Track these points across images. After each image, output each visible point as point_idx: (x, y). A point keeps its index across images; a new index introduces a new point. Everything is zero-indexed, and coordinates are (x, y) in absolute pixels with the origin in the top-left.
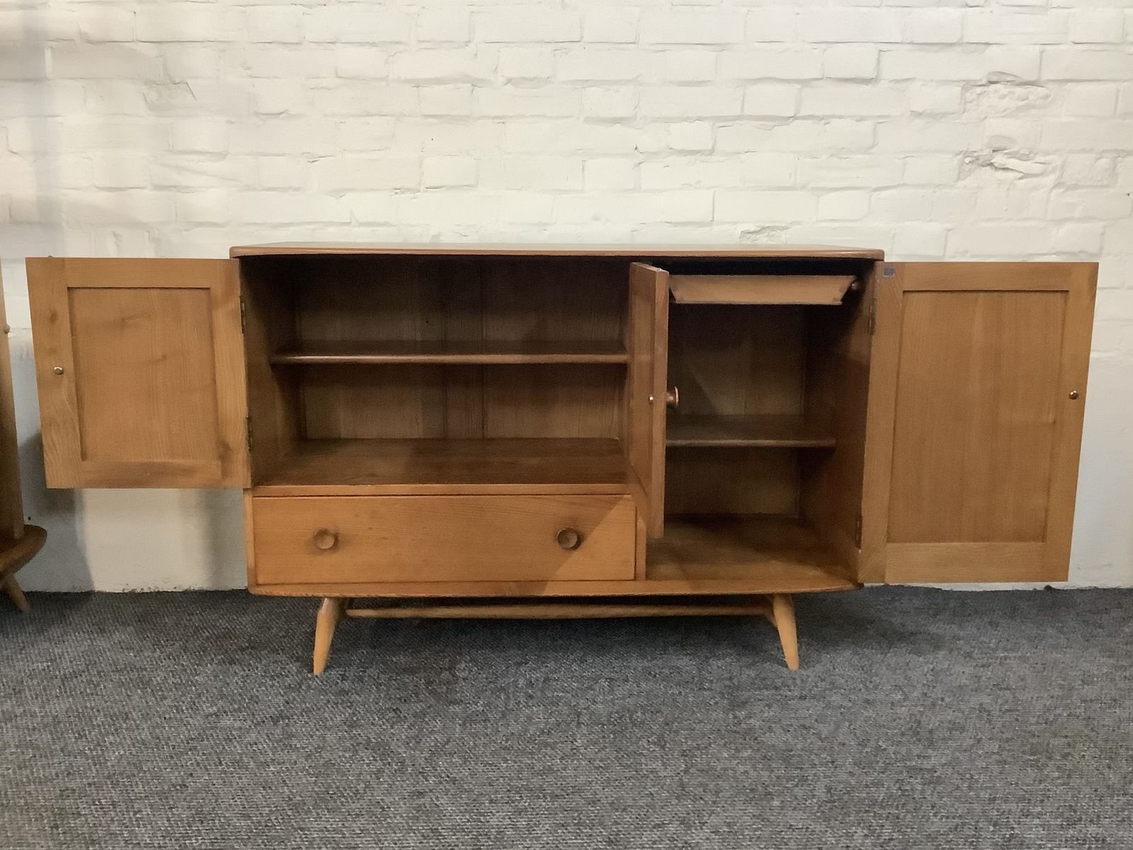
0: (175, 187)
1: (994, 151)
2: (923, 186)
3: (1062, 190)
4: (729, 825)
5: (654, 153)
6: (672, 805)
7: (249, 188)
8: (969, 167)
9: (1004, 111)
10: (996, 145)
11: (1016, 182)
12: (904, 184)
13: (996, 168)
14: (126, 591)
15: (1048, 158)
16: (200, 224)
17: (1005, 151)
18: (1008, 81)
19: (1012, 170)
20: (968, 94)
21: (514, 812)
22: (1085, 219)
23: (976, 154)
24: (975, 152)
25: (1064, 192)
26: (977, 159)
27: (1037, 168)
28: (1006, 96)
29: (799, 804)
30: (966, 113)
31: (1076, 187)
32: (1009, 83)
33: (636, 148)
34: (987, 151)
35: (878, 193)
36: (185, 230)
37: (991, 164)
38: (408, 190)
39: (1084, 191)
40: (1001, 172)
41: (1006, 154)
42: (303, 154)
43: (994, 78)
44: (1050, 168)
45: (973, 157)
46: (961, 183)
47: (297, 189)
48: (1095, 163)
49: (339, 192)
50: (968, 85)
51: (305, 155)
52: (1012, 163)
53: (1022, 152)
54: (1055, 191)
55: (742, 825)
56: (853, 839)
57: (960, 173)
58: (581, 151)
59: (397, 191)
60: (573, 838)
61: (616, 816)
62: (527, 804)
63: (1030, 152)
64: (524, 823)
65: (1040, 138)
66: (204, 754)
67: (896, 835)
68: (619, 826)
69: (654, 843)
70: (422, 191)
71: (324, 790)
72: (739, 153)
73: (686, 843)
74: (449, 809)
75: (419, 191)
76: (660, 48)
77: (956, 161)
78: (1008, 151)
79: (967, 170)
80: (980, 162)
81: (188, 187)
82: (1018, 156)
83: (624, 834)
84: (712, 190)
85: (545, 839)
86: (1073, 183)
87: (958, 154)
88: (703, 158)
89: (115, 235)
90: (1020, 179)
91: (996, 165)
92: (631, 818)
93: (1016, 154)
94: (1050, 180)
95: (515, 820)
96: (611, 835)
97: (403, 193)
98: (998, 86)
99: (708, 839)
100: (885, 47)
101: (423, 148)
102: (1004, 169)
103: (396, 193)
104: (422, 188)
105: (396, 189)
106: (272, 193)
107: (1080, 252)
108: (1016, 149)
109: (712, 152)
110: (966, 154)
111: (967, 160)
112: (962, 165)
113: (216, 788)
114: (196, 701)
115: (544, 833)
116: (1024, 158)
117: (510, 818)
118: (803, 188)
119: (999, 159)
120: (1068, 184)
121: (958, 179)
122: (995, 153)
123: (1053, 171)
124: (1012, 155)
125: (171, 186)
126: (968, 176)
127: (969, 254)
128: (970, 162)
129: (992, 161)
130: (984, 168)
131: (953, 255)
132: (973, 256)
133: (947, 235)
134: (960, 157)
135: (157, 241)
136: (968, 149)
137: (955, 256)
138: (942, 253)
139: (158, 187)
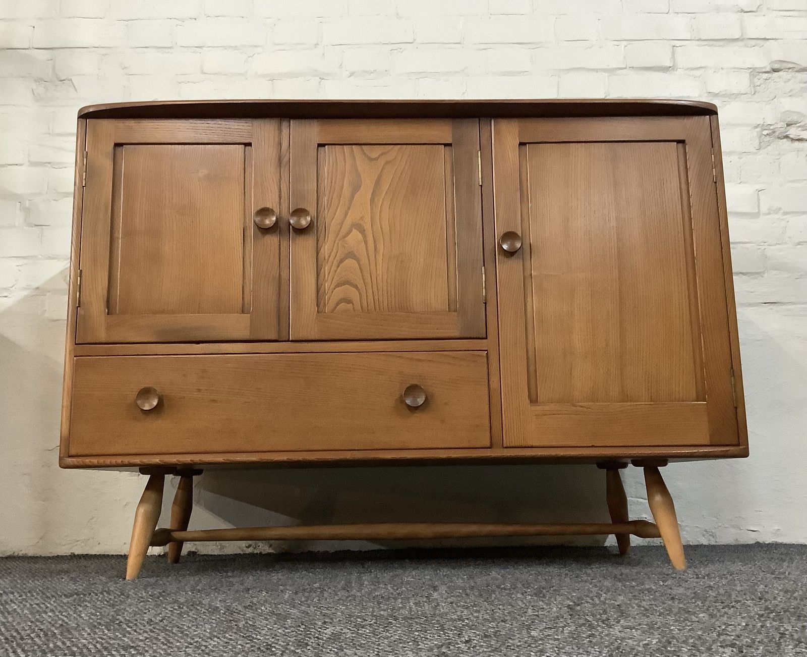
0: (49, 163)
1: (788, 125)
8: (767, 138)
9: (789, 92)
10: (789, 120)
13: (793, 140)
17: (798, 125)
18: (790, 68)
20: (756, 80)
23: (771, 128)
24: (771, 125)
26: (774, 132)
28: (790, 80)
30: (756, 94)
32: (790, 70)
34: (782, 125)
36: (54, 200)
37: (787, 137)
40: (797, 143)
41: (799, 127)
43: (776, 66)
45: (769, 129)
46: (763, 151)
50: (754, 72)
57: (760, 143)
76: (482, 46)
77: (755, 133)
78: (800, 124)
79: (766, 140)
80: (777, 134)
81: (61, 163)
87: (756, 127)
91: (791, 136)
98: (781, 73)
100: (678, 43)
102: (799, 140)
110: (764, 127)
111: (765, 132)
112: (761, 137)
119: (793, 132)
121: (760, 147)
122: (788, 128)
124: (805, 128)
125: (46, 163)
126: (769, 145)
127: (782, 211)
128: (767, 134)
129: (787, 133)
130: (782, 141)
131: (767, 212)
132: (786, 213)
133: (758, 194)
134: (758, 129)
135: (27, 211)
136: (764, 122)
137: (769, 214)
138: (757, 211)
139: (34, 164)
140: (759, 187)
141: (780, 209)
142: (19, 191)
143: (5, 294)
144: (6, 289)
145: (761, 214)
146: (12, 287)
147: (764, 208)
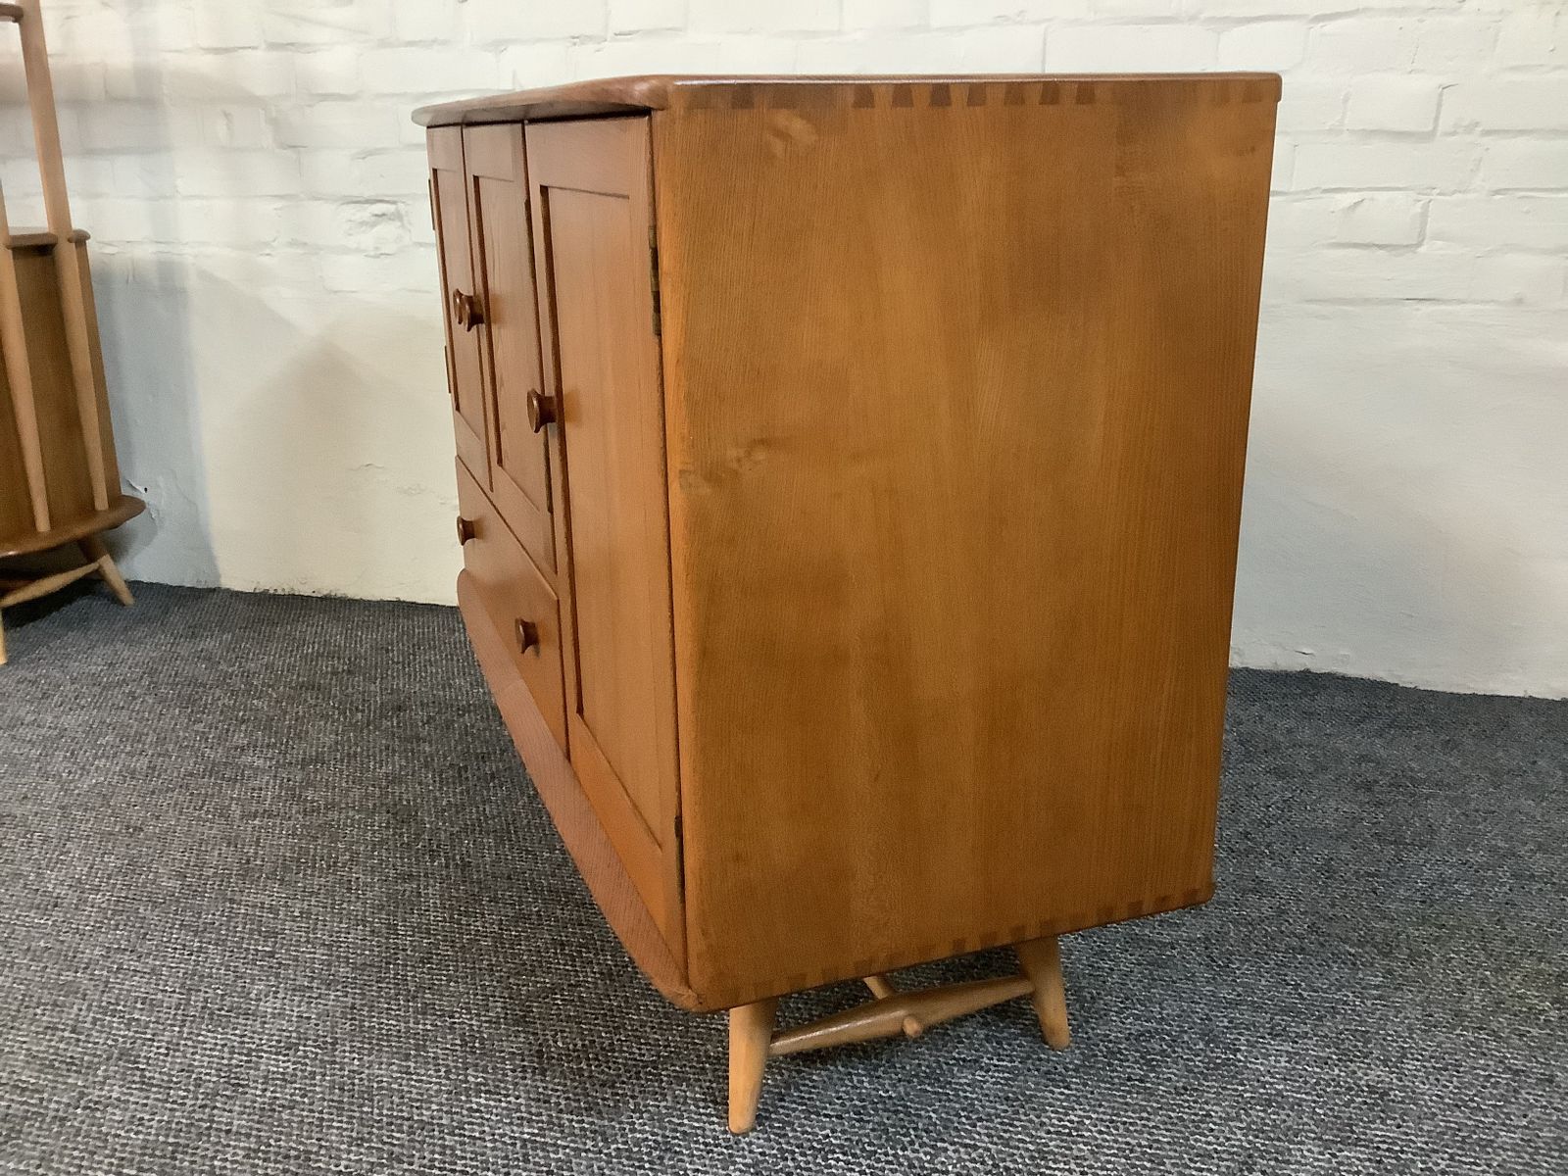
0: (292, 44)
7: (383, 44)
14: (257, 591)
16: (326, 97)
35: (1321, 24)
36: (309, 106)
38: (590, 38)
47: (444, 43)
49: (499, 45)
59: (575, 40)
70: (609, 39)
75: (606, 40)
81: (308, 45)
84: (1043, 25)
89: (226, 115)
97: (583, 44)
103: (575, 44)
104: (609, 35)
105: (574, 38)
106: (412, 49)
118: (1192, 19)
125: (288, 44)
127: (1480, 129)
131: (1453, 130)
132: (1487, 133)
133: (1441, 95)
135: (274, 123)
137: (1454, 133)
138: (1430, 128)
139: (273, 46)
140: (1445, 80)
141: (1477, 124)
142: (260, 90)
143: (268, 251)
144: (266, 244)
145: (1438, 134)
146: (274, 241)
147: (1445, 123)
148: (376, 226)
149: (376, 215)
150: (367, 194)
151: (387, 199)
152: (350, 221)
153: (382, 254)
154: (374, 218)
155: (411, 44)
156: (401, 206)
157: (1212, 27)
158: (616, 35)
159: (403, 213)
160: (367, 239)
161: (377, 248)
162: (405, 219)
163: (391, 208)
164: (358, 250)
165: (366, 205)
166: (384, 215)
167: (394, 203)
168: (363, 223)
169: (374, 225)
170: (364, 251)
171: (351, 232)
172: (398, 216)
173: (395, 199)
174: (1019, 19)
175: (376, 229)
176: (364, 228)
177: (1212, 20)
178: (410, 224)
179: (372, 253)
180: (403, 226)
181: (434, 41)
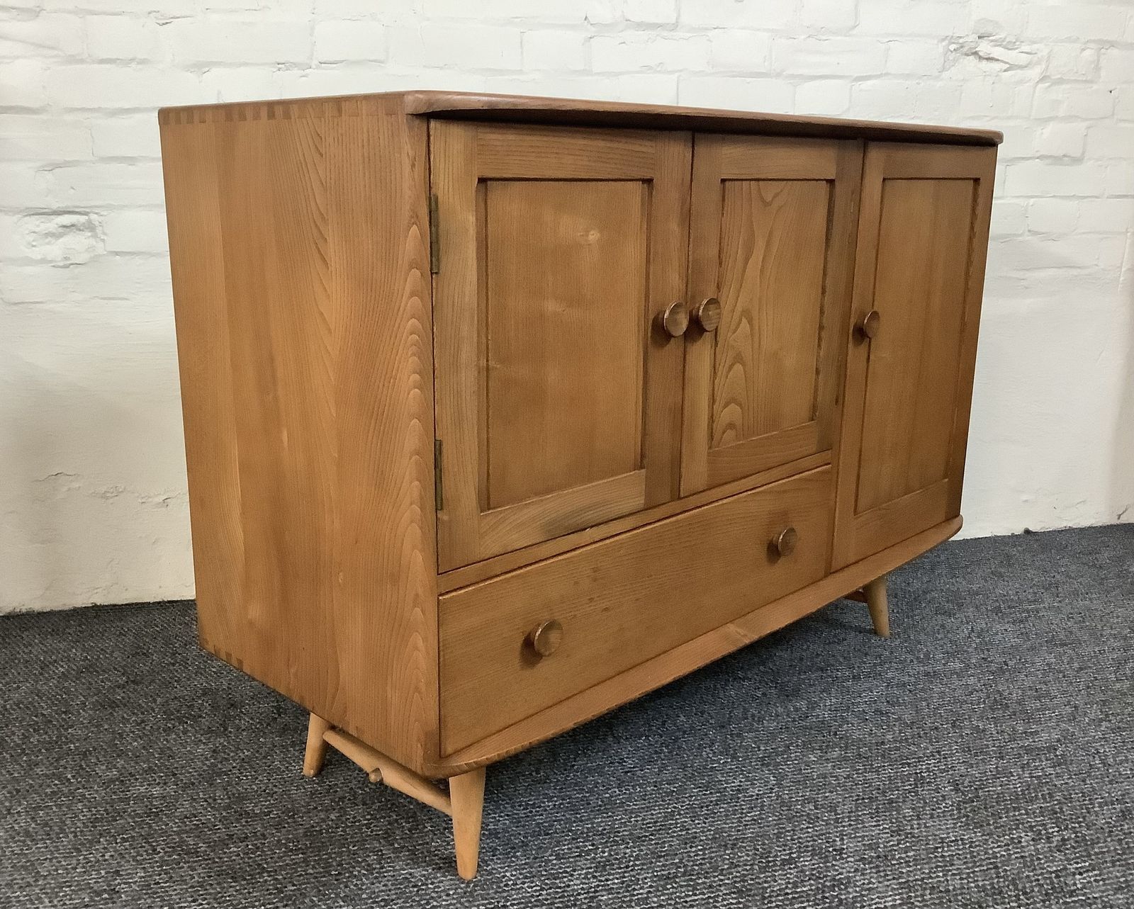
1: (979, 37)
2: (908, 76)
3: (1047, 84)
4: (870, 847)
5: (606, 25)
6: (788, 831)
7: (73, 60)
8: (954, 55)
10: (982, 31)
11: (1000, 74)
12: (887, 74)
13: (981, 58)
15: (1035, 46)
17: (991, 38)
19: (998, 60)
21: (596, 867)
22: (1069, 118)
23: (961, 41)
24: (961, 37)
25: (1049, 87)
26: (962, 47)
27: (1024, 59)
29: (933, 810)
31: (1060, 81)
33: (586, 18)
34: (974, 37)
35: (860, 83)
37: (976, 53)
38: (295, 65)
39: (1068, 86)
40: (984, 62)
41: (992, 41)
42: (149, 13)
44: (1035, 58)
45: (958, 43)
46: (946, 75)
47: (143, 62)
48: (1081, 53)
49: (200, 67)
51: (151, 15)
52: (997, 52)
53: (1008, 40)
54: (1040, 85)
55: (885, 847)
56: (1023, 847)
57: (945, 62)
58: (519, 20)
59: (280, 66)
60: (691, 893)
61: (728, 855)
62: (606, 854)
63: (1017, 41)
64: (616, 881)
65: (1027, 22)
66: (124, 840)
67: (1066, 834)
68: (740, 869)
69: (795, 885)
70: (314, 67)
71: (322, 870)
72: (707, 29)
73: (834, 880)
74: (508, 874)
75: (311, 67)
77: (941, 47)
78: (994, 38)
79: (951, 58)
80: (965, 49)
82: (1004, 43)
83: (752, 879)
84: (677, 75)
85: (655, 899)
86: (1059, 76)
87: (943, 40)
88: (665, 34)
90: (1005, 71)
91: (981, 54)
92: (748, 855)
93: (1003, 41)
94: (1035, 73)
95: (603, 879)
96: (735, 882)
97: (290, 69)
99: (856, 870)
101: (314, 9)
102: (988, 59)
103: (280, 69)
104: (314, 63)
105: (279, 63)
106: (108, 66)
107: (1064, 156)
108: (1002, 36)
109: (675, 27)
110: (952, 40)
111: (952, 47)
112: (946, 52)
113: (162, 887)
114: (83, 763)
115: (649, 892)
116: (1010, 46)
117: (594, 877)
118: (778, 75)
119: (984, 48)
120: (1053, 78)
121: (944, 69)
122: (980, 40)
123: (1038, 63)
124: (998, 43)
126: (953, 66)
128: (954, 50)
129: (977, 49)
130: (968, 58)
134: (944, 44)
136: (953, 33)
148: (62, 237)
149: (64, 226)
150: (55, 206)
151: (77, 210)
152: (34, 232)
153: (72, 264)
154: (61, 230)
155: (102, 61)
156: (93, 217)
157: (792, 81)
158: (321, 63)
159: (97, 223)
160: (55, 250)
161: (66, 259)
162: (99, 230)
163: (83, 219)
164: (44, 261)
165: (52, 217)
166: (73, 225)
167: (86, 214)
168: (48, 235)
169: (60, 236)
170: (51, 261)
171: (34, 244)
172: (90, 227)
173: (87, 210)
174: (659, 69)
175: (61, 240)
176: (50, 239)
177: (793, 76)
178: (105, 234)
179: (61, 264)
180: (95, 236)
181: (132, 60)
